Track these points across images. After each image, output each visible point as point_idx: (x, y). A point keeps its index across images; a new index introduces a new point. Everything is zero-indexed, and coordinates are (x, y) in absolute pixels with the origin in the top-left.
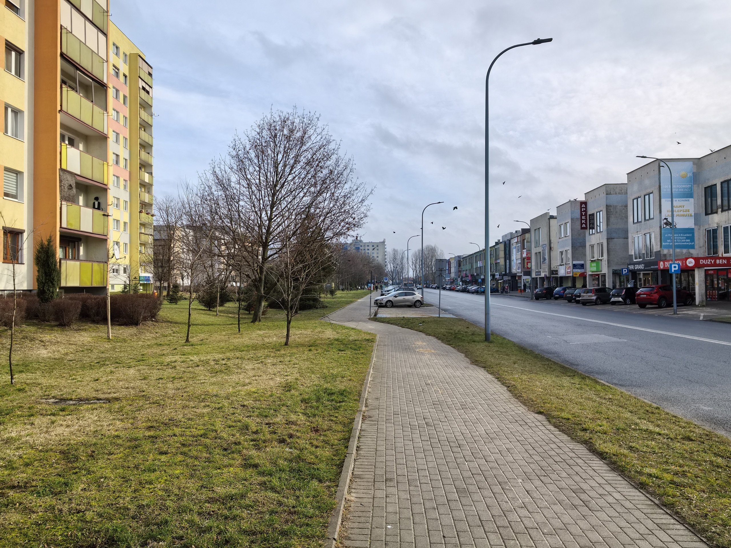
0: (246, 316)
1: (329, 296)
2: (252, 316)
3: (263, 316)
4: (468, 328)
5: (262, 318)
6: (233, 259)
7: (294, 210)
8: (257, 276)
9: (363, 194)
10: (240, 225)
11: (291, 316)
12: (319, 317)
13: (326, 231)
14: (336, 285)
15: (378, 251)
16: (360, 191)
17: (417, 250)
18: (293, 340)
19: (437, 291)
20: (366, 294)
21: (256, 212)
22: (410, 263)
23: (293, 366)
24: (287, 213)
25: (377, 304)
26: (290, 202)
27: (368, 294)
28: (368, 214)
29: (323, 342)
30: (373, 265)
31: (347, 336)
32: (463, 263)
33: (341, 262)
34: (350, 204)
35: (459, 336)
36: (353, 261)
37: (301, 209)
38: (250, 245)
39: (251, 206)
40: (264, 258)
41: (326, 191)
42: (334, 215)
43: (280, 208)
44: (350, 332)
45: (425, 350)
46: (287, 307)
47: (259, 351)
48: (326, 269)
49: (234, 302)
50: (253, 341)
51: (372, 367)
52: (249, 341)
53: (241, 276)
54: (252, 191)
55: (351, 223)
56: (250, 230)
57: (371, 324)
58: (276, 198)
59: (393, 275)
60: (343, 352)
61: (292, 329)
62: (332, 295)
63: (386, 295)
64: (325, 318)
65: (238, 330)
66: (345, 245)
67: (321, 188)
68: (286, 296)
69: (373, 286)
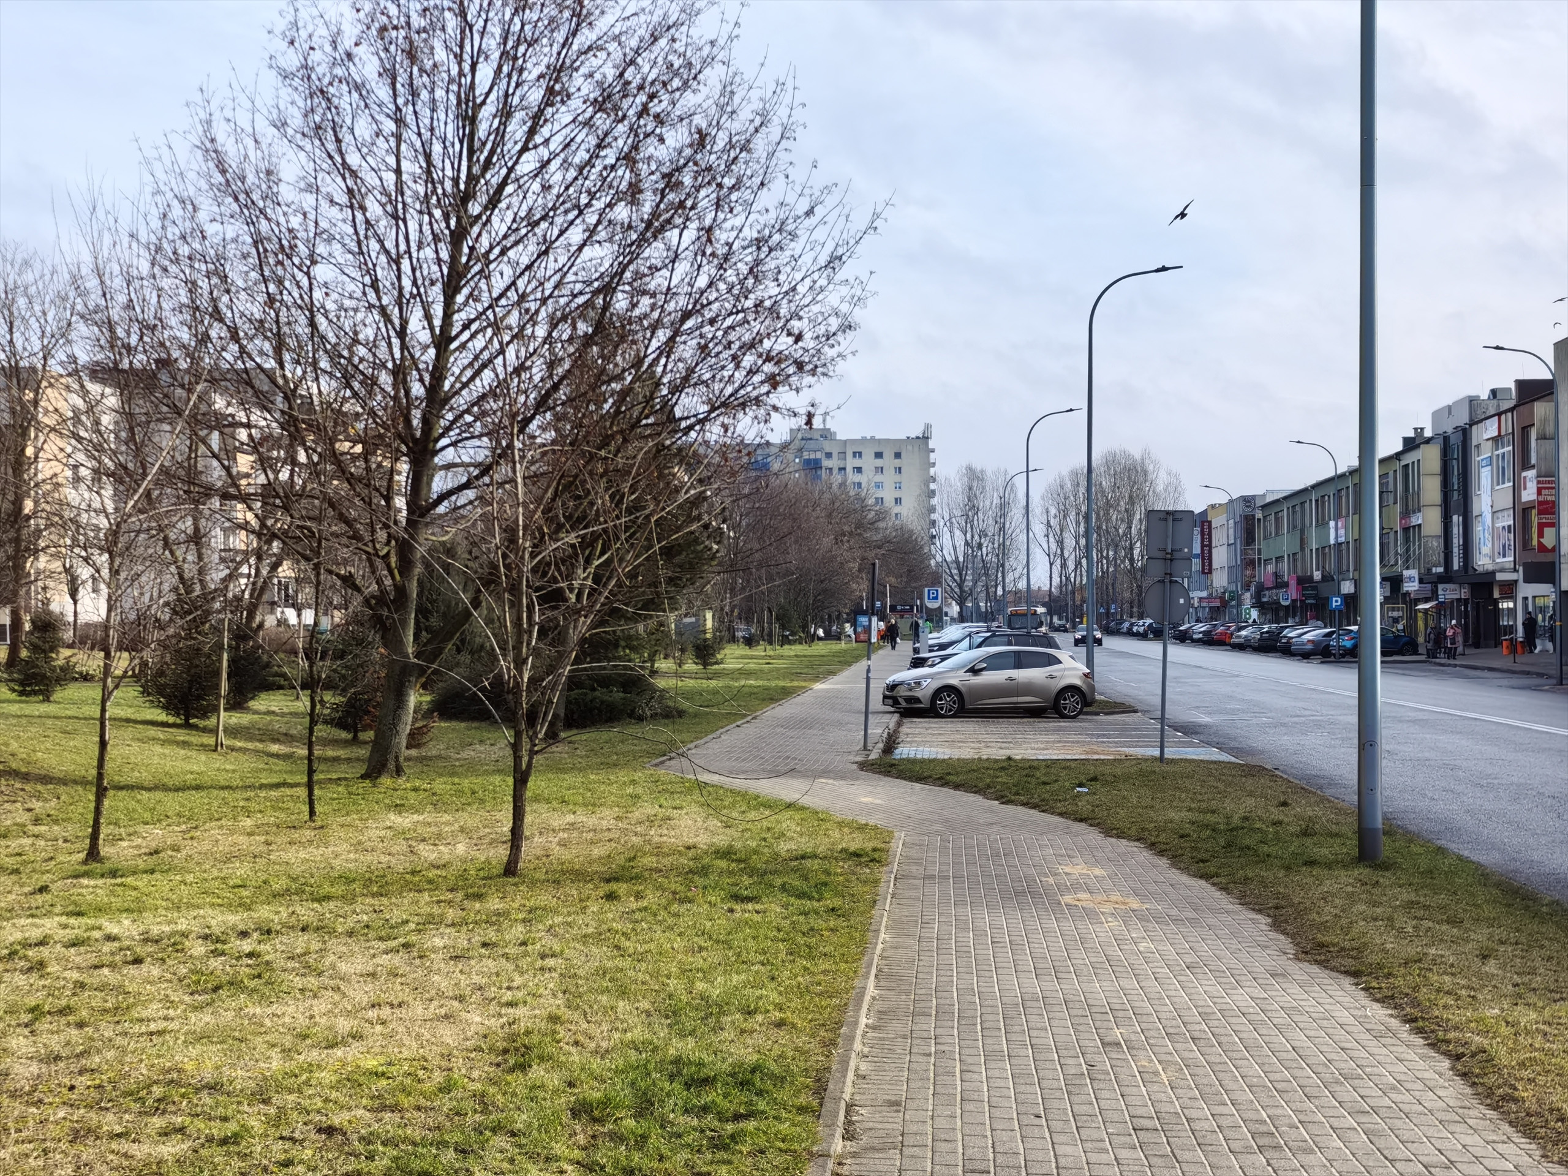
0: (341, 753)
1: (690, 666)
2: (364, 752)
3: (413, 752)
4: (1284, 804)
5: (408, 759)
6: (285, 507)
7: (544, 301)
8: (388, 582)
9: (836, 233)
10: (315, 363)
11: (532, 753)
12: (651, 754)
13: (677, 389)
14: (721, 621)
15: (897, 478)
16: (822, 222)
17: (1065, 473)
18: (539, 852)
19: (1153, 648)
20: (846, 661)
21: (383, 310)
22: (1038, 529)
23: (539, 963)
24: (516, 313)
25: (896, 701)
26: (528, 267)
27: (857, 659)
29: (667, 861)
30: (879, 536)
31: (768, 835)
32: (1265, 527)
33: (744, 523)
34: (782, 278)
35: (1247, 842)
36: (794, 520)
37: (575, 296)
38: (359, 448)
39: (364, 285)
40: (415, 504)
41: (678, 221)
42: (712, 322)
43: (487, 294)
44: (778, 822)
45: (1099, 898)
46: (515, 713)
47: (394, 900)
48: (680, 554)
49: (290, 692)
50: (369, 858)
51: (874, 971)
52: (352, 856)
53: (318, 583)
54: (367, 222)
55: (787, 358)
56: (356, 385)
57: (870, 788)
58: (466, 250)
59: (963, 581)
60: (750, 906)
61: (535, 806)
62: (705, 665)
63: (932, 666)
64: (672, 762)
65: (306, 808)
66: (759, 452)
67: (658, 206)
68: (508, 669)
69: (877, 625)
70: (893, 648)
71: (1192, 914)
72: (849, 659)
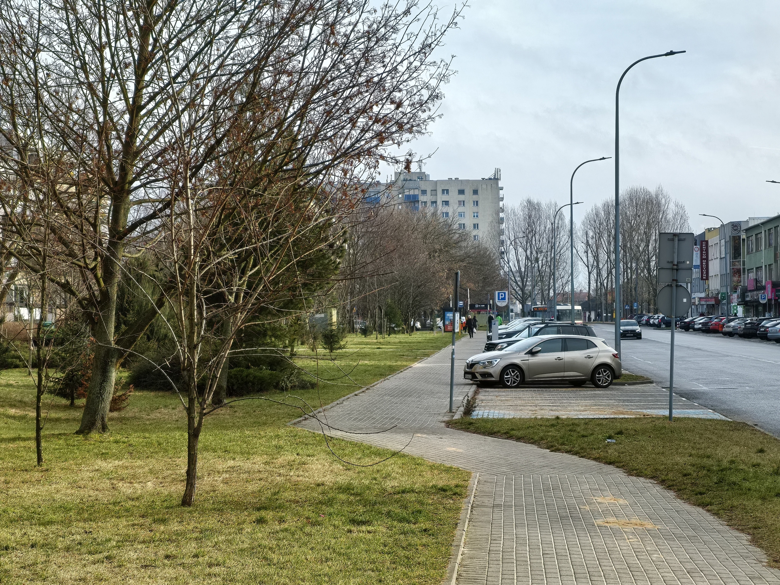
0: (61, 415)
1: (321, 350)
2: (78, 414)
3: (115, 414)
4: (761, 451)
5: (111, 419)
6: (19, 233)
7: (209, 79)
8: (96, 288)
9: (426, 27)
10: (40, 127)
11: (202, 415)
12: (291, 416)
13: (309, 143)
14: (344, 317)
15: (475, 209)
16: (416, 19)
17: (600, 205)
18: (208, 488)
19: (664, 335)
20: (437, 346)
21: (90, 86)
22: (580, 247)
23: (208, 570)
24: (188, 88)
25: (474, 376)
26: (198, 54)
27: (445, 345)
28: (443, 88)
29: (303, 495)
30: (462, 252)
31: (378, 476)
32: (748, 246)
33: (360, 243)
34: (387, 60)
35: (733, 479)
36: (398, 241)
37: (233, 75)
38: (73, 189)
39: (76, 67)
40: (115, 230)
41: (308, 18)
42: (335, 93)
43: (166, 74)
44: (385, 466)
45: (623, 521)
46: (189, 385)
47: (100, 524)
48: (312, 266)
49: (23, 370)
50: (82, 492)
51: (455, 576)
52: (69, 491)
53: (43, 289)
54: (77, 20)
55: (391, 120)
56: (70, 141)
57: (454, 441)
58: (151, 41)
59: (524, 286)
60: (364, 528)
61: (205, 454)
62: (332, 350)
63: (501, 349)
64: (307, 422)
65: (35, 456)
66: (370, 189)
67: (294, 8)
68: (184, 352)
69: (459, 320)
70: (471, 336)
71: (692, 533)
72: (439, 344)
